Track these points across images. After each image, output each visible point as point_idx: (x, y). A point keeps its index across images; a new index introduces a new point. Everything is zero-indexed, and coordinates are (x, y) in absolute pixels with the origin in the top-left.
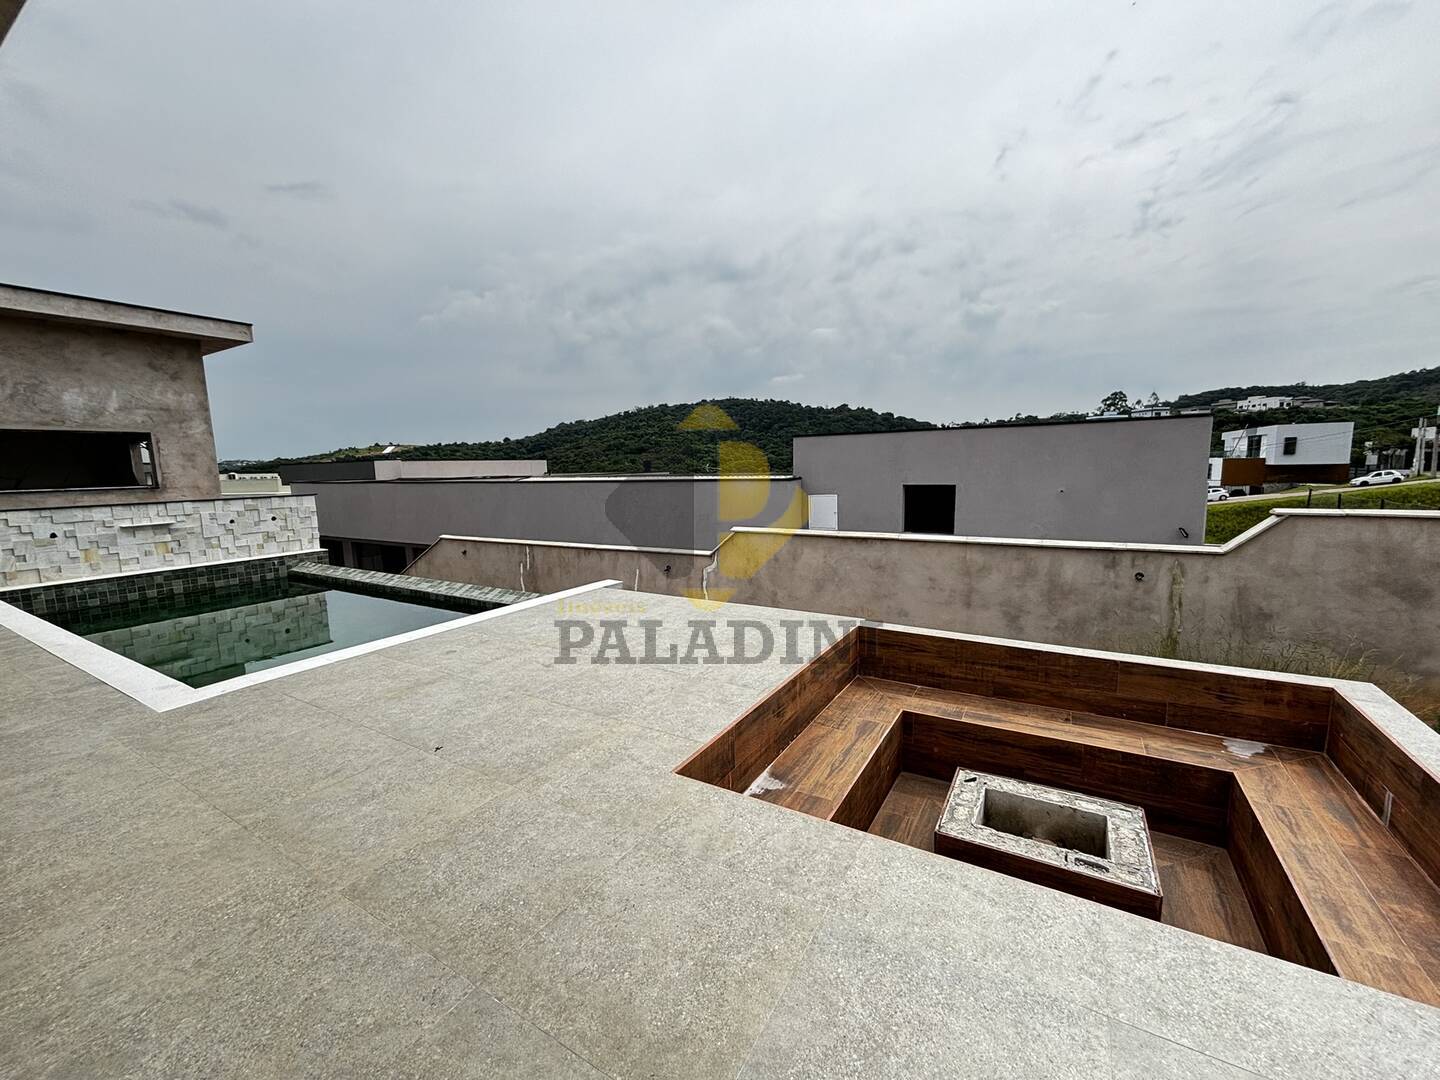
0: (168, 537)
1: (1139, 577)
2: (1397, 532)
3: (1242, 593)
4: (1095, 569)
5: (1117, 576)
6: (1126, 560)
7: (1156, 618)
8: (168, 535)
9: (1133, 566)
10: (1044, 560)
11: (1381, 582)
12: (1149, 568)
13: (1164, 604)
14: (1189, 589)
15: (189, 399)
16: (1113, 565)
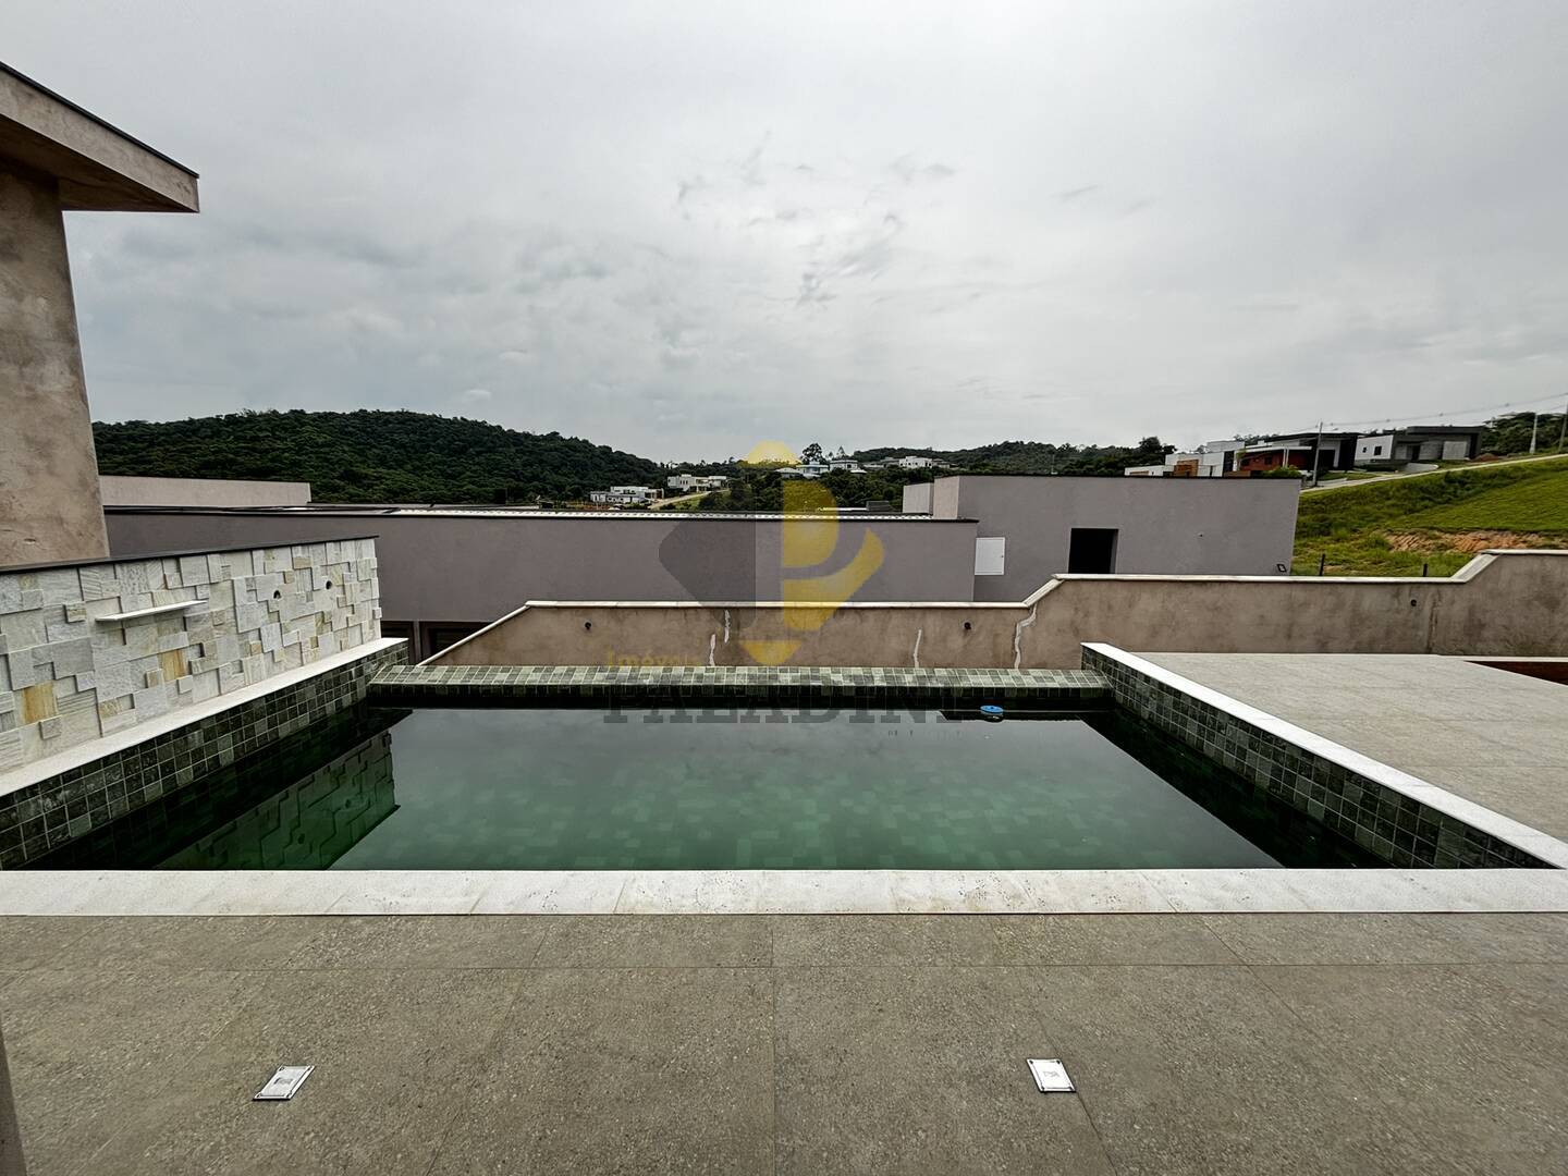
0: (183, 639)
1: (1413, 603)
2: (1549, 563)
3: (1472, 611)
4: (1386, 596)
5: (1399, 603)
6: (1406, 590)
7: (1420, 633)
8: (183, 635)
9: (1410, 595)
10: (1351, 593)
11: (1538, 598)
12: (1418, 595)
13: (1427, 621)
14: (1442, 611)
15: (38, 310)
16: (1397, 596)
